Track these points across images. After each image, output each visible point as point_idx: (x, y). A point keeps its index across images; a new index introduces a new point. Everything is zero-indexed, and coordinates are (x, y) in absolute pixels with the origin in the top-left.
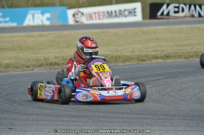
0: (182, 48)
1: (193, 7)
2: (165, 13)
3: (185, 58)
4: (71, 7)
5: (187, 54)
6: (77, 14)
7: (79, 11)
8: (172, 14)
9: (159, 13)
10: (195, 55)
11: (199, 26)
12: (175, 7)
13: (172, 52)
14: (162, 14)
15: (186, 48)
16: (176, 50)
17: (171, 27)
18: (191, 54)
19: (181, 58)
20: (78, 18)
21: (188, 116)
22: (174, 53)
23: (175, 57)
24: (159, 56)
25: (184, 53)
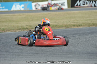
0: (86, 21)
1: (91, 2)
2: (79, 5)
3: (88, 26)
4: (34, 2)
5: (89, 24)
6: (37, 5)
7: (37, 4)
8: (82, 5)
9: (76, 5)
10: (93, 25)
11: (95, 11)
12: (83, 2)
13: (82, 23)
14: (77, 5)
15: (88, 21)
16: (84, 22)
17: (81, 11)
18: (91, 24)
19: (86, 26)
20: (37, 7)
21: (90, 54)
22: (83, 24)
23: (83, 25)
24: (75, 25)
25: (88, 24)
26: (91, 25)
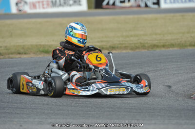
0: (128, 39)
2: (111, 2)
3: (132, 49)
5: (133, 45)
6: (20, 3)
8: (118, 3)
9: (105, 3)
10: (142, 46)
11: (145, 16)
13: (118, 43)
14: (108, 4)
15: (132, 38)
16: (123, 41)
17: (117, 17)
18: (137, 45)
19: (127, 49)
20: (21, 7)
21: (135, 109)
22: (120, 44)
23: (121, 48)
24: (104, 47)
25: (130, 44)
26: (137, 48)
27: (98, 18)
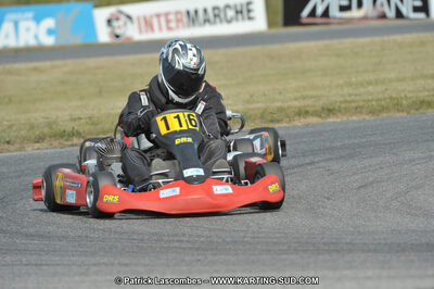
2: (320, 11)
3: (372, 112)
4: (101, 4)
5: (374, 103)
6: (117, 19)
7: (120, 12)
8: (335, 12)
9: (305, 13)
10: (394, 105)
11: (398, 38)
13: (342, 99)
14: (313, 13)
15: (370, 88)
16: (350, 95)
17: (335, 43)
18: (383, 103)
19: (361, 113)
20: (119, 27)
22: (346, 101)
23: (347, 110)
24: (310, 109)
25: (368, 101)
26: (384, 109)
27: (292, 46)
